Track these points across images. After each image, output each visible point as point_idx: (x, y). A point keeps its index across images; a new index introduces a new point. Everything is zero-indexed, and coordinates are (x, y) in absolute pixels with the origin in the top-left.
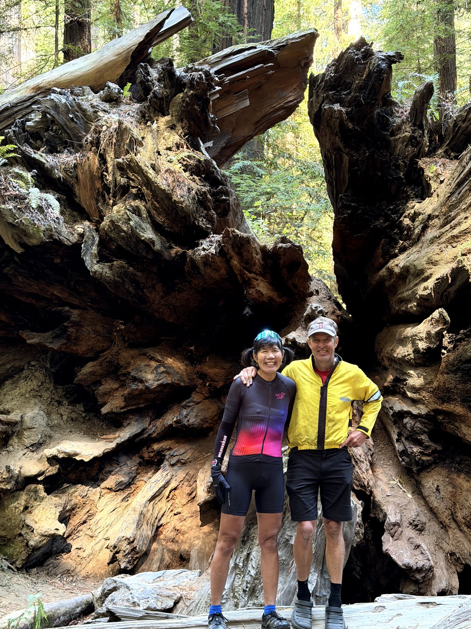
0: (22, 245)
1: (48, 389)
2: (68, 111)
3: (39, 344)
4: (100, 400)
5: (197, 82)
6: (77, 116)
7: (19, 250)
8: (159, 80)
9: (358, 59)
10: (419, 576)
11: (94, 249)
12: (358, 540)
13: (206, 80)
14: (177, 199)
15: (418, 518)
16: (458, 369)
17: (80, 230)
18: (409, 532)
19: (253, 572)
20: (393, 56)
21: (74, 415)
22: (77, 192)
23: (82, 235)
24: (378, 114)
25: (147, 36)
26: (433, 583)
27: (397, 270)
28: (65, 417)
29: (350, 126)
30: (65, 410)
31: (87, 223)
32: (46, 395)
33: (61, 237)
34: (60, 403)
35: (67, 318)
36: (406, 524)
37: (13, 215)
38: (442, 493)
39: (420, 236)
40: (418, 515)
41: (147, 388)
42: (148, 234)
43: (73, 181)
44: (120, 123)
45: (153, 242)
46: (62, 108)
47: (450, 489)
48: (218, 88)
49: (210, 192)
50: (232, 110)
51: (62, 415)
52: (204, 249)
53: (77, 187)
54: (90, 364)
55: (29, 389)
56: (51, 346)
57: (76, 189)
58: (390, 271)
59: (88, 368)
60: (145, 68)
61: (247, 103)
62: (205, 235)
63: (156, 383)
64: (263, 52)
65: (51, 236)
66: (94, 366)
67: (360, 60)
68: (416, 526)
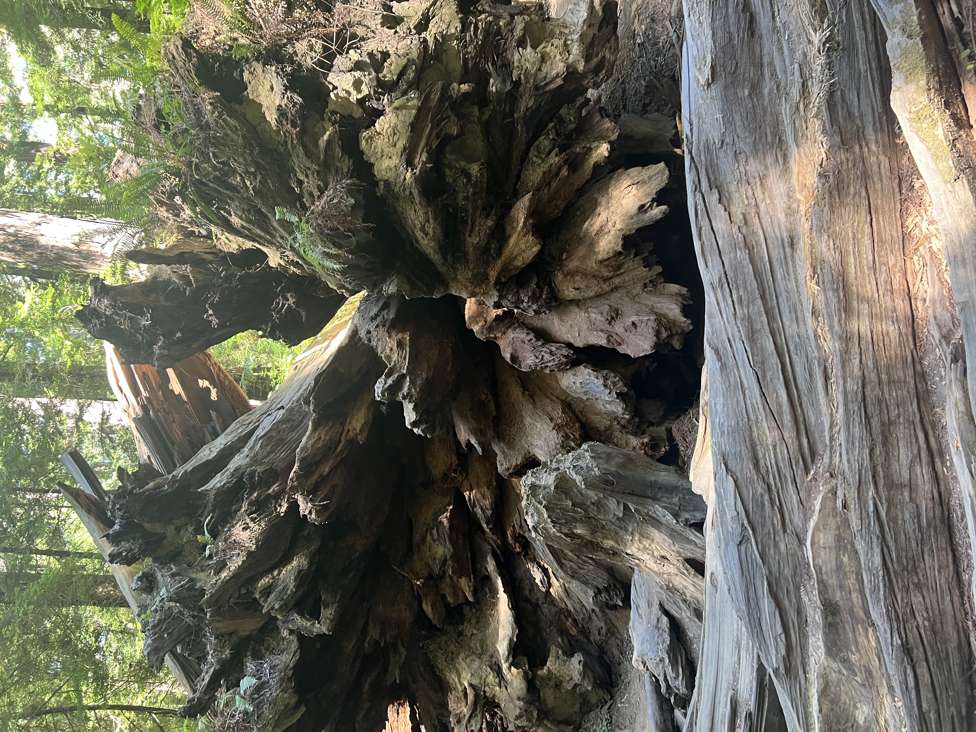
0: (297, 707)
1: (446, 642)
2: (161, 637)
3: (401, 669)
4: (461, 601)
5: (125, 512)
6: (166, 629)
9: (101, 325)
10: (664, 334)
12: (621, 384)
13: (125, 498)
14: (254, 546)
15: (605, 314)
16: (452, 267)
17: (286, 633)
18: (618, 328)
20: (96, 288)
21: (474, 621)
22: (247, 633)
23: (291, 632)
24: (166, 300)
26: (672, 318)
28: (475, 631)
30: (468, 629)
31: (279, 625)
32: (452, 647)
33: (291, 665)
34: (461, 634)
35: (377, 642)
36: (609, 328)
38: (582, 286)
40: (602, 314)
41: (452, 556)
43: (234, 638)
47: (578, 278)
51: (473, 634)
52: (310, 513)
53: (241, 633)
55: (445, 663)
56: (403, 657)
57: (244, 634)
59: (427, 608)
62: (294, 509)
63: (448, 545)
65: (289, 679)
66: (426, 604)
67: (102, 322)
68: (612, 318)
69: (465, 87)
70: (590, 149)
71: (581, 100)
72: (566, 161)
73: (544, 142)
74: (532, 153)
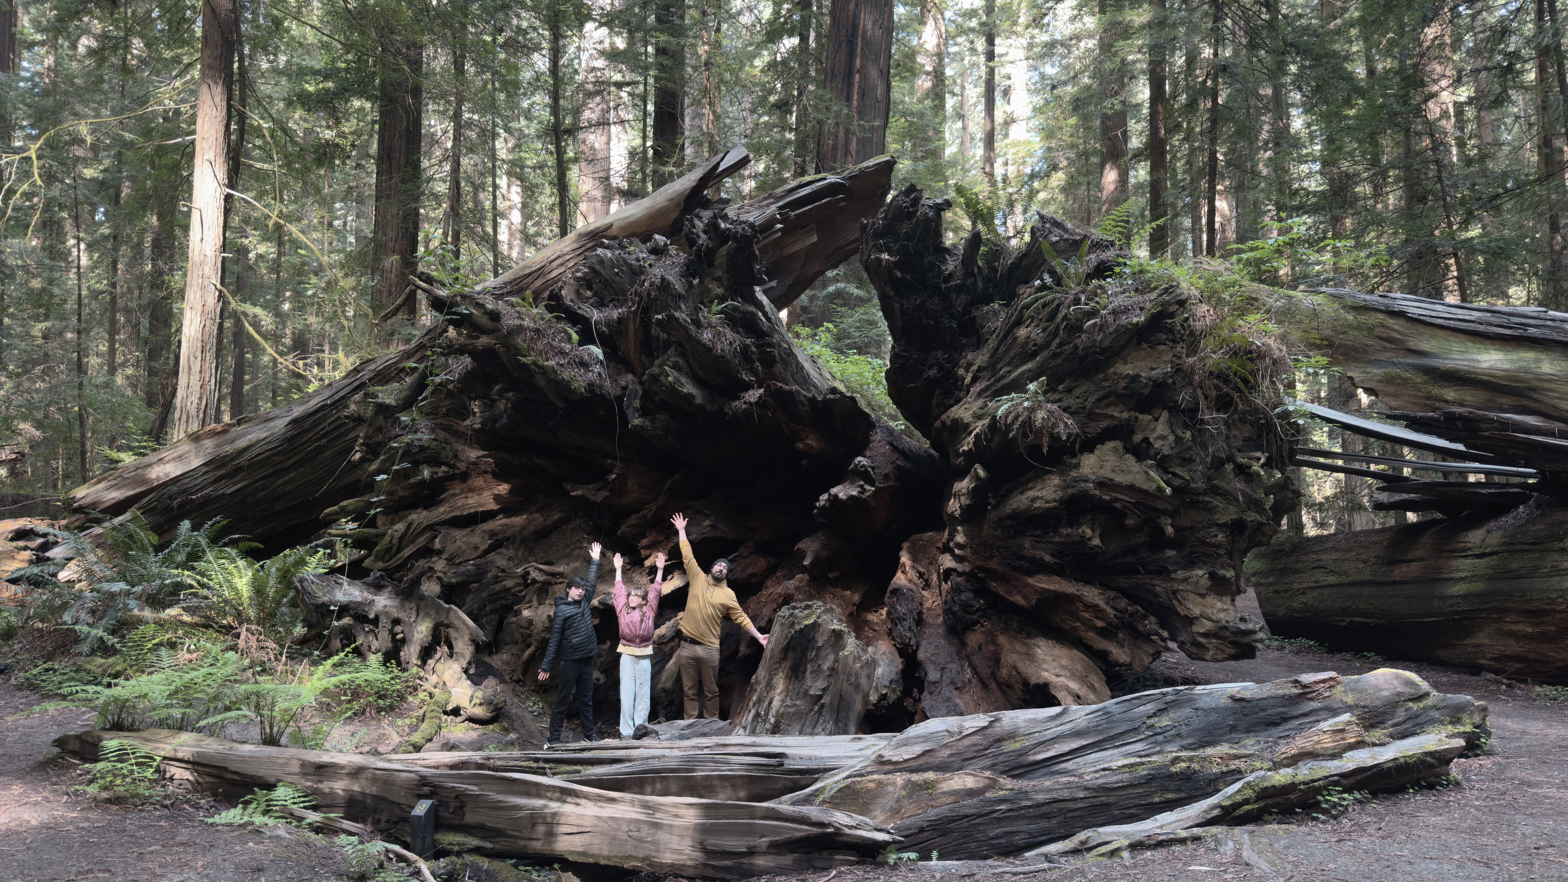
0: (564, 399)
2: (614, 266)
3: (583, 496)
4: (644, 553)
5: (741, 235)
6: (622, 271)
7: (561, 405)
8: (705, 232)
11: (637, 403)
12: (894, 694)
13: (752, 231)
14: (718, 353)
17: (623, 383)
19: (772, 720)
20: (942, 204)
22: (623, 347)
23: (625, 388)
25: (701, 179)
27: (948, 422)
29: (899, 274)
31: (630, 377)
33: (604, 391)
36: (946, 683)
37: (555, 372)
39: (969, 387)
42: (688, 388)
43: (616, 335)
44: (663, 279)
45: (693, 396)
46: (607, 263)
48: (779, 226)
49: (754, 344)
50: (797, 247)
52: (746, 402)
53: (624, 343)
54: (634, 516)
56: (594, 498)
57: (622, 344)
58: (943, 423)
60: (691, 221)
61: (815, 238)
62: (748, 387)
64: (832, 185)
65: (593, 391)
67: (909, 208)
69: (1170, 530)
70: (1122, 646)
71: (1165, 634)
72: (1110, 624)
73: (1123, 603)
74: (1112, 594)
